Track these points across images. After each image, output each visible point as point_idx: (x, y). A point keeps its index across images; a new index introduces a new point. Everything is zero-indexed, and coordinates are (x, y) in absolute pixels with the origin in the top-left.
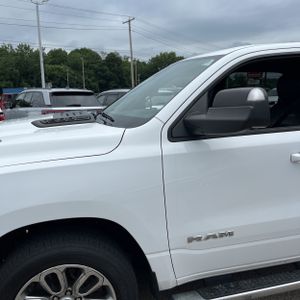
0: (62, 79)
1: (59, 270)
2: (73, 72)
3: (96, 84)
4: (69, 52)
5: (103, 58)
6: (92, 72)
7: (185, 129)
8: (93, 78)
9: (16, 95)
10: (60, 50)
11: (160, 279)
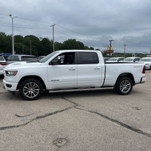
0: (20, 49)
1: (31, 83)
2: (25, 46)
3: (37, 52)
4: (24, 37)
5: (41, 40)
6: (35, 46)
7: (51, 63)
8: (36, 49)
9: (7, 57)
10: (20, 36)
11: (47, 87)
